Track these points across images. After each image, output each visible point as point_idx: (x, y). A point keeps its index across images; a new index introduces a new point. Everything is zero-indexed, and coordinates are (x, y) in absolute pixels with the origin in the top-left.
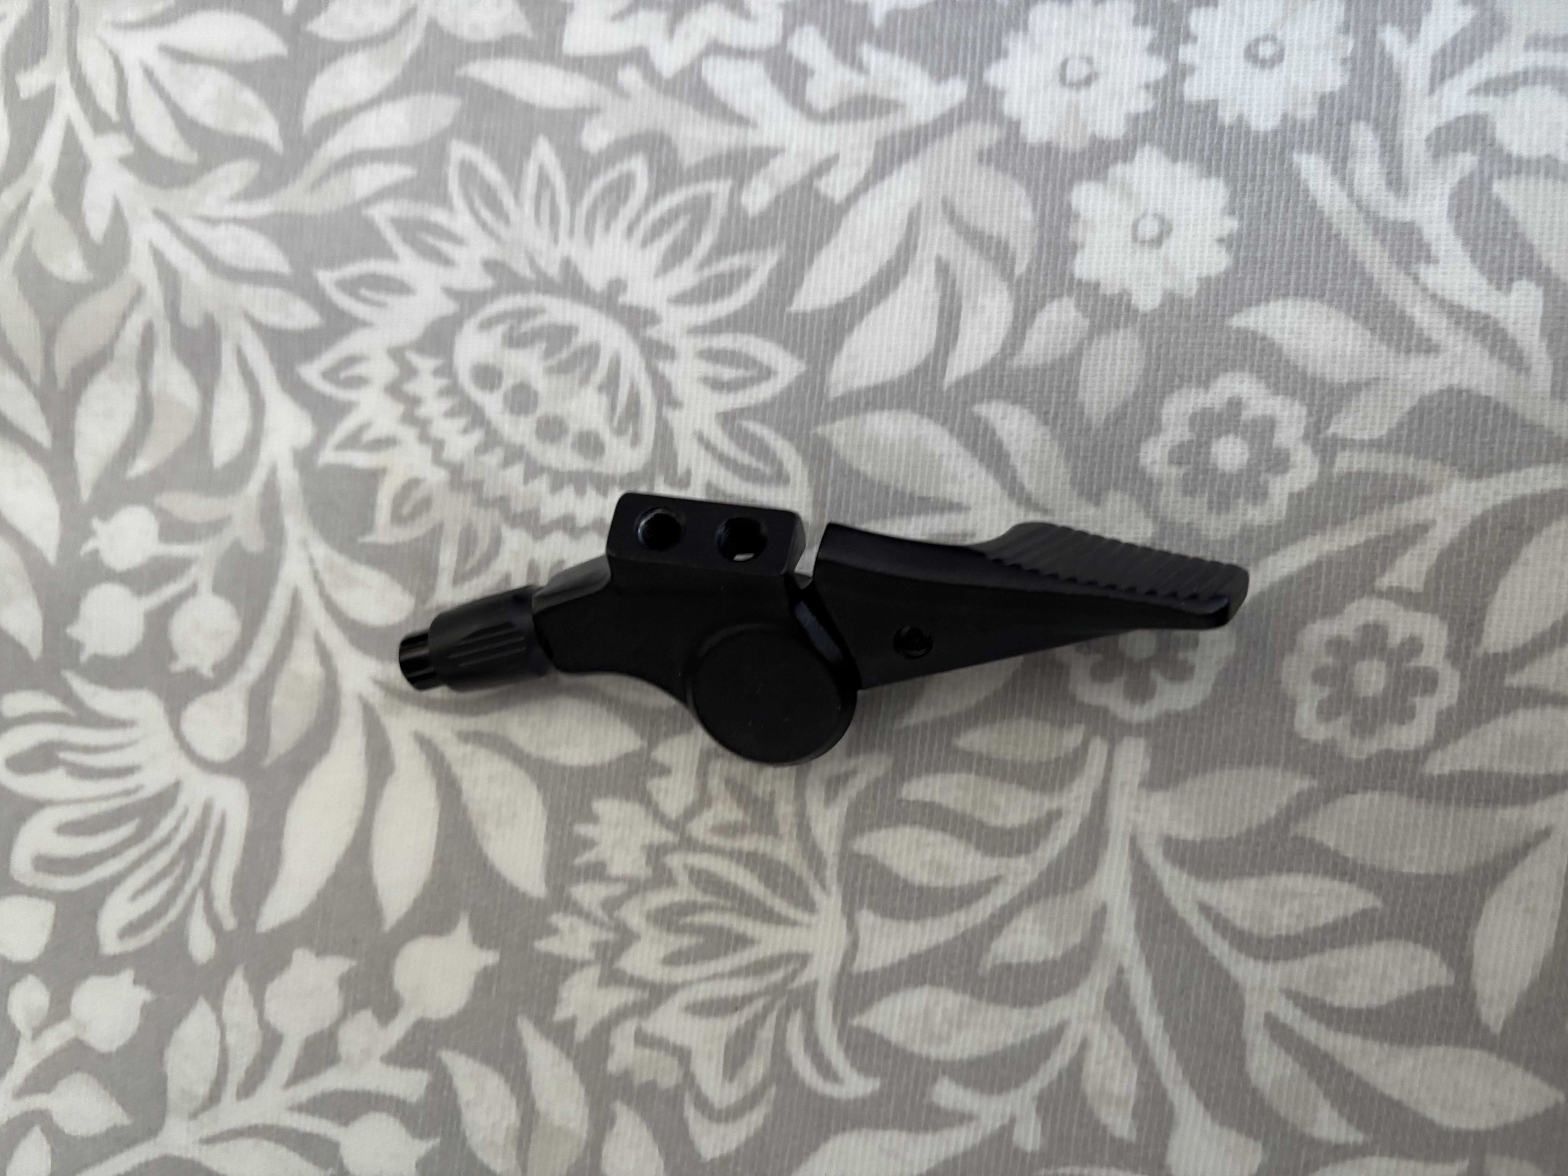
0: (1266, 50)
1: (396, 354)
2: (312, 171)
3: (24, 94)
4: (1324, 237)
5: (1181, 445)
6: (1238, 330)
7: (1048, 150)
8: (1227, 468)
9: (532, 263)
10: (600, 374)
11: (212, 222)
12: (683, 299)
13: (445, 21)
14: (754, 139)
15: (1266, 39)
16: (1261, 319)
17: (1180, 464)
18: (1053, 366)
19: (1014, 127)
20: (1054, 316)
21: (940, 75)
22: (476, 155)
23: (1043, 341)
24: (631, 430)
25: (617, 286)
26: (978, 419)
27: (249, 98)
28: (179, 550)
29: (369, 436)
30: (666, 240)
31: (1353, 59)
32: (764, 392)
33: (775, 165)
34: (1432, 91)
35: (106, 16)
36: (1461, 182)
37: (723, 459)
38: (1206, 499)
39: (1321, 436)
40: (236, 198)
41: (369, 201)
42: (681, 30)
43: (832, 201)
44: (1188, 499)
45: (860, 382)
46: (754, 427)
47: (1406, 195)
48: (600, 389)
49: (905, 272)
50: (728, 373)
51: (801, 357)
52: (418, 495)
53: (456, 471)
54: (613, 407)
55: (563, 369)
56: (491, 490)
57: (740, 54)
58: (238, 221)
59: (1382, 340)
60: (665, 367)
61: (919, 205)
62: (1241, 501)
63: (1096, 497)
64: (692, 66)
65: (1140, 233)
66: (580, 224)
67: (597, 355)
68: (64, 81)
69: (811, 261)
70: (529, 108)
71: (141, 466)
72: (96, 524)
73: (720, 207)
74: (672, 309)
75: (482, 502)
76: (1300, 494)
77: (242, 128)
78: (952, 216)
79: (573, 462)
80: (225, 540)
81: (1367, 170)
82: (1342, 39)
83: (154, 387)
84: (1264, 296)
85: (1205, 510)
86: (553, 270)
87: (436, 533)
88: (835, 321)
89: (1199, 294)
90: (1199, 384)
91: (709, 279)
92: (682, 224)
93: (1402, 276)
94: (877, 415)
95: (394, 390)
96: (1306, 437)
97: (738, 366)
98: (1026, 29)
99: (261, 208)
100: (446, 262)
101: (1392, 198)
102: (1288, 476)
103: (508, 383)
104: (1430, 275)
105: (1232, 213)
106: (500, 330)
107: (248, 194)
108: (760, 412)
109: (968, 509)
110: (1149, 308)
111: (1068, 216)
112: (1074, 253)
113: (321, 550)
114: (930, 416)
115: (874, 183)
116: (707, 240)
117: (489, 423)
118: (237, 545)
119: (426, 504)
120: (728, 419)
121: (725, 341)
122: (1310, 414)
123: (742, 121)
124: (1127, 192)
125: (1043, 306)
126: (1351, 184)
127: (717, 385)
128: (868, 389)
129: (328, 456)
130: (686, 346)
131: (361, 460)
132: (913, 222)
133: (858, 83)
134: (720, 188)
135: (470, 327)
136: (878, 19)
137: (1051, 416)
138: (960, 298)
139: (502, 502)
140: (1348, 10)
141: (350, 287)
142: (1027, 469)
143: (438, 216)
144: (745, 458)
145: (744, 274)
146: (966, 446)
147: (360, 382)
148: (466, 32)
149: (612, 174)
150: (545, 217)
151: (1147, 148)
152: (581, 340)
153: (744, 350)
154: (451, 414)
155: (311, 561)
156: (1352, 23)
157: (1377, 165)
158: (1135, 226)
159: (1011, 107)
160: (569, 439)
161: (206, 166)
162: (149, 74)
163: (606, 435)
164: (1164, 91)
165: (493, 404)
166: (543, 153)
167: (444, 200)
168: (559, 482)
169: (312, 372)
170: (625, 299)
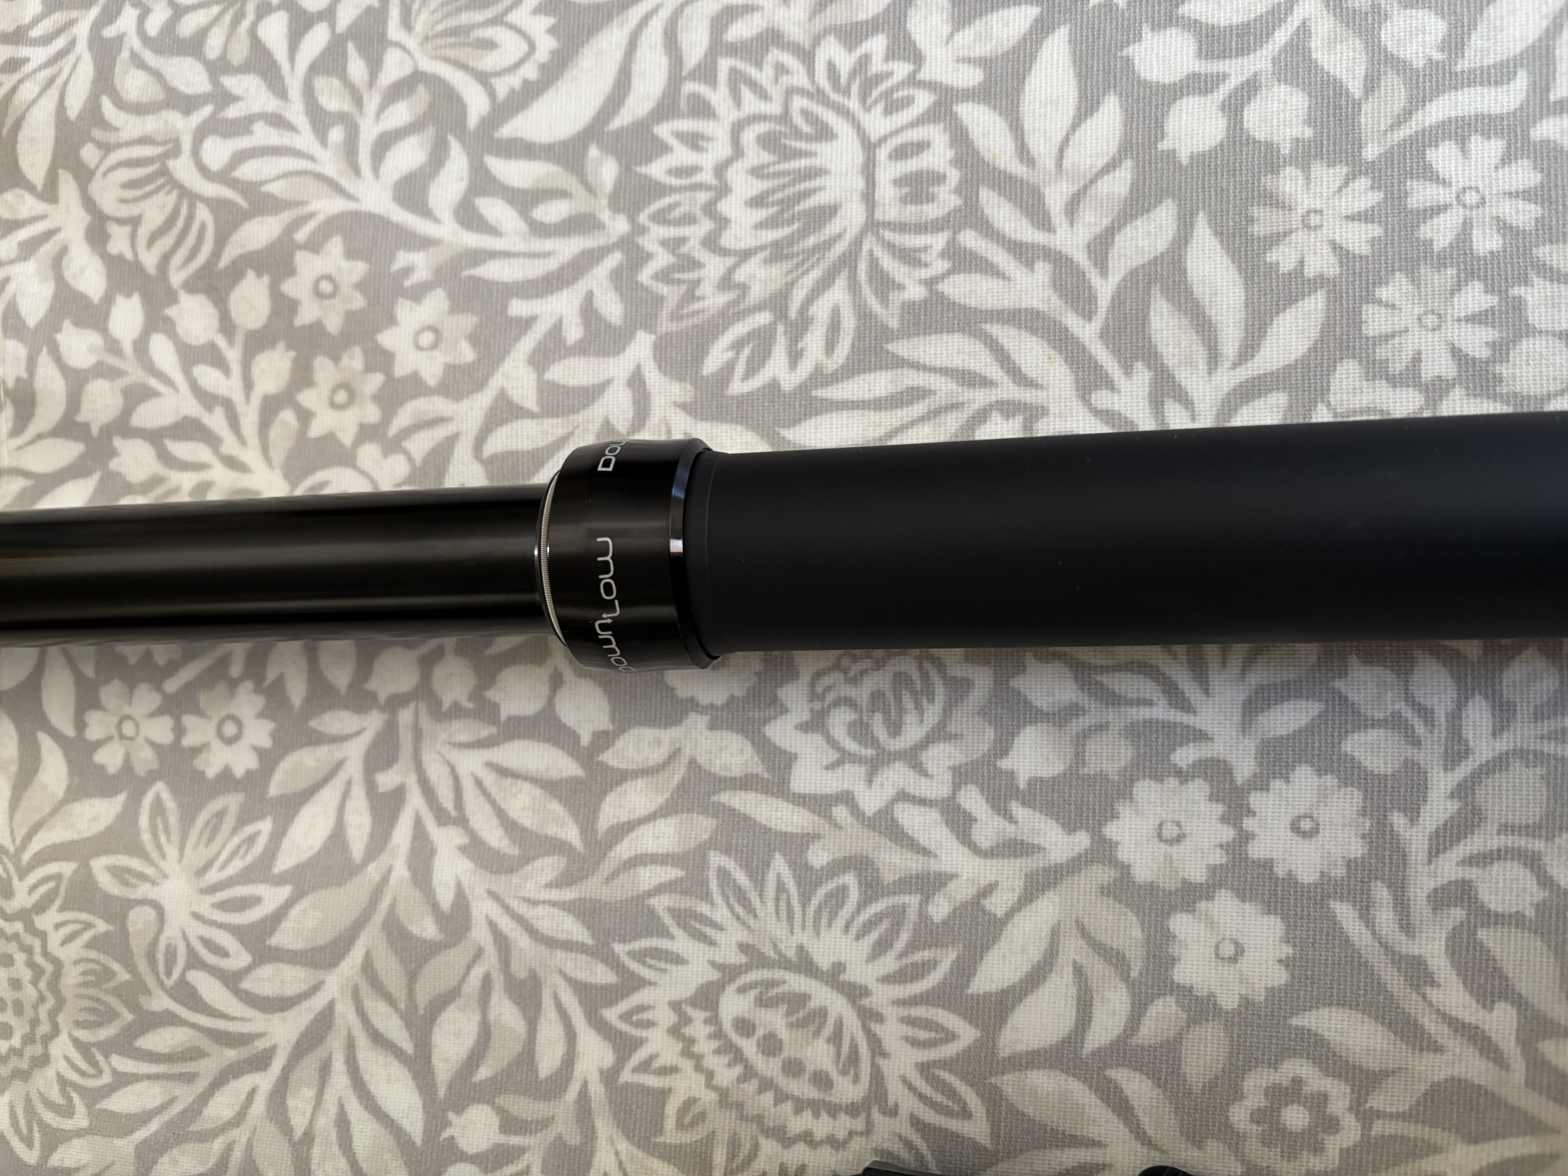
0: (1306, 825)
1: (675, 1006)
2: (607, 867)
3: (382, 789)
4: (1356, 964)
5: (1259, 1109)
6: (1297, 1028)
7: (1151, 888)
8: (1294, 1129)
9: (775, 946)
10: (828, 1030)
11: (534, 903)
12: (887, 979)
13: (702, 760)
14: (935, 866)
15: (1306, 817)
16: (1313, 1020)
17: (1258, 1123)
18: (1162, 1046)
19: (1125, 869)
20: (1160, 1009)
21: (1070, 828)
22: (730, 864)
23: (1153, 1026)
24: (852, 1072)
25: (839, 967)
26: (1109, 1081)
27: (556, 807)
28: (515, 1140)
29: (656, 1064)
30: (873, 936)
31: (1370, 834)
32: (950, 1050)
33: (952, 886)
34: (1430, 862)
35: (443, 736)
36: (1454, 929)
37: (921, 1097)
38: (1279, 1150)
39: (1362, 1108)
40: (550, 885)
41: (651, 894)
42: (878, 780)
43: (995, 915)
44: (1266, 1149)
45: (1021, 1048)
46: (944, 1075)
47: (1414, 936)
48: (829, 1041)
49: (1051, 970)
50: (923, 1035)
51: (977, 1026)
52: (696, 1109)
53: (723, 1094)
54: (838, 1054)
55: (800, 1025)
56: (751, 1109)
57: (922, 802)
58: (554, 904)
59: (1402, 1040)
60: (875, 1027)
61: (1059, 921)
62: (1305, 1152)
63: (1199, 1144)
64: (887, 807)
65: (1221, 952)
66: (810, 922)
67: (825, 1016)
68: (411, 781)
69: (982, 958)
70: (767, 830)
71: (483, 1073)
72: (451, 1116)
73: (912, 914)
74: (880, 986)
75: (743, 1118)
76: (1348, 1149)
77: (552, 830)
78: (1084, 933)
79: (811, 1093)
80: (550, 1135)
81: (1384, 917)
82: (1361, 820)
83: (492, 1017)
84: (1315, 1003)
85: (1279, 1158)
86: (791, 953)
87: (710, 1138)
88: (1001, 1002)
89: (1266, 999)
90: (1269, 1066)
91: (907, 966)
92: (885, 925)
93: (1414, 995)
94: (1035, 1072)
95: (675, 1031)
96: (1350, 1109)
97: (931, 1030)
98: (1131, 799)
99: (569, 895)
100: (712, 943)
101: (1404, 938)
102: (1338, 1136)
103: (760, 1032)
104: (1434, 995)
105: (1288, 942)
106: (752, 994)
107: (559, 883)
108: (948, 1064)
109: (1106, 1146)
110: (1230, 1008)
111: (1168, 937)
112: (1173, 964)
113: (624, 1146)
114: (1074, 1075)
115: (1025, 905)
116: (904, 937)
117: (747, 1060)
118: (559, 1138)
119: (702, 1117)
120: (924, 1068)
121: (920, 1012)
122: (1353, 1092)
123: (926, 852)
124: (1210, 923)
125: (1152, 1001)
126: (1374, 926)
127: (914, 1043)
128: (1028, 1053)
129: (626, 1076)
130: (891, 1013)
131: (652, 1081)
132: (1055, 934)
133: (1010, 829)
134: (913, 900)
135: (731, 989)
136: (1022, 784)
137: (1162, 1081)
138: (1091, 991)
139: (759, 1119)
140: (1365, 799)
141: (640, 956)
142: (1147, 1119)
143: (703, 908)
144: (939, 1098)
145: (932, 965)
146: (1102, 1099)
147: (649, 1024)
148: (716, 769)
149: (831, 885)
150: (783, 914)
151: (1223, 891)
152: (813, 1004)
153: (934, 1018)
154: (718, 1052)
155: (617, 1153)
156: (1368, 809)
157: (1391, 914)
158: (1217, 947)
159: (1123, 854)
160: (807, 1076)
161: (525, 860)
162: (479, 783)
163: (834, 1075)
164: (1234, 850)
165: (749, 1047)
166: (780, 865)
167: (707, 897)
168: (800, 1106)
169: (611, 1015)
170: (845, 977)
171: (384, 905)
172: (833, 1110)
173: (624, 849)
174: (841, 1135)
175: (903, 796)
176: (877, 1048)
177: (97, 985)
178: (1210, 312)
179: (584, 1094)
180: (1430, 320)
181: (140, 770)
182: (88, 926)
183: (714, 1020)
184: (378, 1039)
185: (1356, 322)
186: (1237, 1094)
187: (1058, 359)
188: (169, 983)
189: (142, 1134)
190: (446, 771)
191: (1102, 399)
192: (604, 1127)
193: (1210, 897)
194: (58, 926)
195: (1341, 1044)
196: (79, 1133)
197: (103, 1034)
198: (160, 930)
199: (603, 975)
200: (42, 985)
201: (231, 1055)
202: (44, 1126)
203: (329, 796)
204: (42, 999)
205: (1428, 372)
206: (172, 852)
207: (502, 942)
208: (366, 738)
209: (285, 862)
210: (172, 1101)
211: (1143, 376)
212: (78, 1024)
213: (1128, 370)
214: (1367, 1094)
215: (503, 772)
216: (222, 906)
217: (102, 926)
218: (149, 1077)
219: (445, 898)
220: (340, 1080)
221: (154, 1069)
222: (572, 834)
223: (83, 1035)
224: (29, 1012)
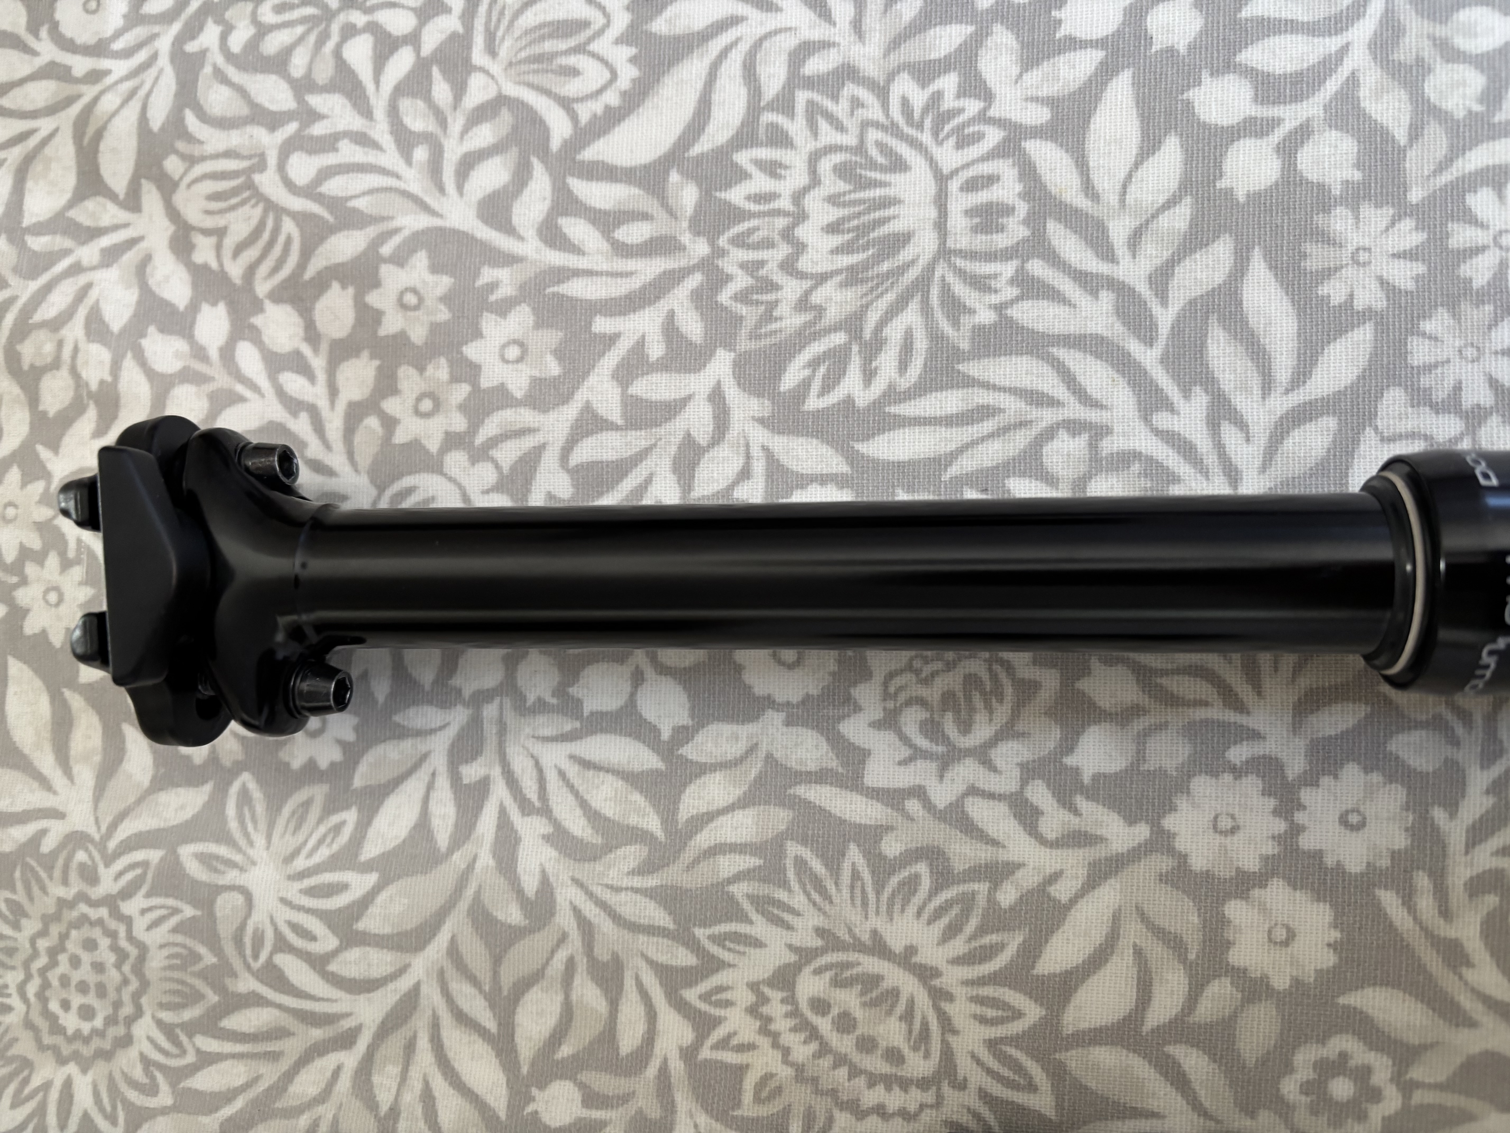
0: (1354, 819)
1: (754, 986)
2: (687, 856)
3: (466, 781)
4: (1398, 946)
5: (1308, 1082)
6: (1344, 1006)
7: (1207, 876)
8: (1339, 1099)
9: (850, 930)
10: (901, 1008)
11: (617, 890)
12: (957, 961)
13: (778, 755)
14: (1003, 856)
15: (1353, 811)
16: (1359, 1000)
17: (1307, 1094)
18: (1217, 1024)
19: (1183, 858)
20: (1216, 989)
21: (1131, 820)
22: (806, 853)
23: (1210, 1006)
24: (923, 1048)
25: (911, 950)
26: (1168, 1056)
27: (637, 798)
28: (597, 1114)
29: (735, 1041)
30: (945, 921)
31: (1413, 826)
32: (1016, 1027)
33: (1019, 874)
34: (1467, 853)
35: (528, 730)
36: (1488, 914)
37: (989, 1071)
38: (1325, 1118)
39: (1402, 1079)
40: (632, 873)
41: (730, 881)
42: (948, 775)
43: (1059, 901)
44: (1314, 1118)
45: (1084, 1025)
46: (1012, 1051)
47: (1451, 921)
48: (901, 1018)
49: (1112, 953)
50: (991, 1013)
51: (1042, 1005)
52: (773, 1084)
53: (800, 1070)
54: (910, 1032)
55: (873, 1004)
56: (825, 1084)
57: (991, 796)
58: (636, 890)
59: (1439, 1016)
60: (946, 1006)
61: (1120, 906)
62: (1350, 1120)
63: (1252, 1114)
64: (957, 801)
65: (1273, 936)
66: (884, 908)
67: (898, 995)
68: (496, 772)
69: (1047, 941)
70: (842, 822)
71: (565, 1051)
72: (534, 1091)
73: (981, 901)
74: (950, 967)
75: (818, 1092)
76: (1389, 1117)
77: (633, 820)
78: (1143, 917)
79: (885, 1068)
80: (631, 1109)
81: (1424, 903)
82: (1404, 814)
83: (574, 997)
84: (1360, 984)
85: (1325, 1125)
86: (866, 937)
87: (787, 1111)
88: (1065, 982)
89: (1316, 980)
90: (1317, 1042)
91: (975, 949)
92: (955, 911)
93: (1451, 975)
94: (1097, 1048)
95: (753, 1011)
96: (1392, 1080)
97: (998, 1009)
98: (1188, 793)
99: (651, 881)
100: (789, 927)
101: (1442, 922)
102: (1381, 1105)
103: (835, 1011)
104: (1469, 975)
105: (1336, 927)
106: (828, 975)
107: (641, 871)
108: (1015, 1041)
109: (1164, 1117)
110: (1281, 988)
111: (1223, 922)
112: (1228, 948)
113: (703, 1119)
114: (1135, 1051)
115: (1088, 892)
116: (974, 922)
117: (822, 1037)
118: (640, 1112)
119: (778, 1091)
120: (992, 1044)
121: (988, 991)
122: (1394, 1065)
123: (995, 843)
124: (1263, 909)
125: (1208, 982)
126: (1415, 911)
127: (983, 1020)
128: (1090, 1030)
129: (706, 1053)
130: (961, 993)
131: (730, 1057)
132: (1116, 918)
133: (1075, 822)
134: (982, 888)
135: (807, 970)
136: (1086, 779)
137: (1218, 1057)
138: (1151, 972)
139: (833, 1093)
140: (1408, 794)
141: (719, 940)
142: (1203, 1092)
143: (781, 895)
144: (1006, 1072)
145: (1000, 947)
146: (1161, 1074)
147: (728, 1004)
148: (793, 764)
149: (905, 874)
150: (858, 902)
151: (1275, 879)
152: (887, 984)
153: (1001, 998)
154: (794, 1030)
155: (696, 1126)
156: (1411, 804)
157: (1431, 899)
158: (1270, 932)
159: (1181, 844)
160: (880, 1052)
161: (608, 848)
162: (562, 774)
163: (906, 1051)
164: (1285, 841)
165: (824, 1025)
166: (854, 855)
167: (784, 884)
168: (873, 1081)
169: (691, 995)
170: (917, 959)
171: (470, 892)
172: (905, 1084)
173: (704, 839)
174: (912, 1108)
175: (973, 791)
176: (947, 1025)
177: (183, 968)
178: (1265, 341)
179: (664, 1071)
180: (1470, 352)
181: (227, 761)
182: (176, 911)
183: (791, 1000)
184: (462, 1018)
185: (1402, 352)
186: (1288, 1068)
187: (1122, 382)
188: (256, 965)
189: (227, 1111)
190: (530, 763)
191: (1163, 420)
192: (683, 1101)
193: (1263, 885)
194: (143, 912)
195: (1384, 1021)
196: (164, 1111)
197: (187, 1015)
198: (248, 915)
199: (684, 958)
200: (126, 968)
201: (317, 1034)
202: (128, 1105)
203: (414, 788)
204: (125, 982)
205: (1468, 400)
206: (260, 840)
207: (586, 927)
208: (451, 732)
209: (371, 850)
210: (256, 1079)
211: (1200, 400)
212: (162, 1006)
213: (1187, 394)
214: (1407, 1066)
215: (586, 764)
216: (311, 892)
217: (189, 911)
218: (233, 1056)
219: (530, 884)
220: (424, 1057)
221: (239, 1048)
222: (653, 823)
223: (167, 1016)
224: (112, 995)
